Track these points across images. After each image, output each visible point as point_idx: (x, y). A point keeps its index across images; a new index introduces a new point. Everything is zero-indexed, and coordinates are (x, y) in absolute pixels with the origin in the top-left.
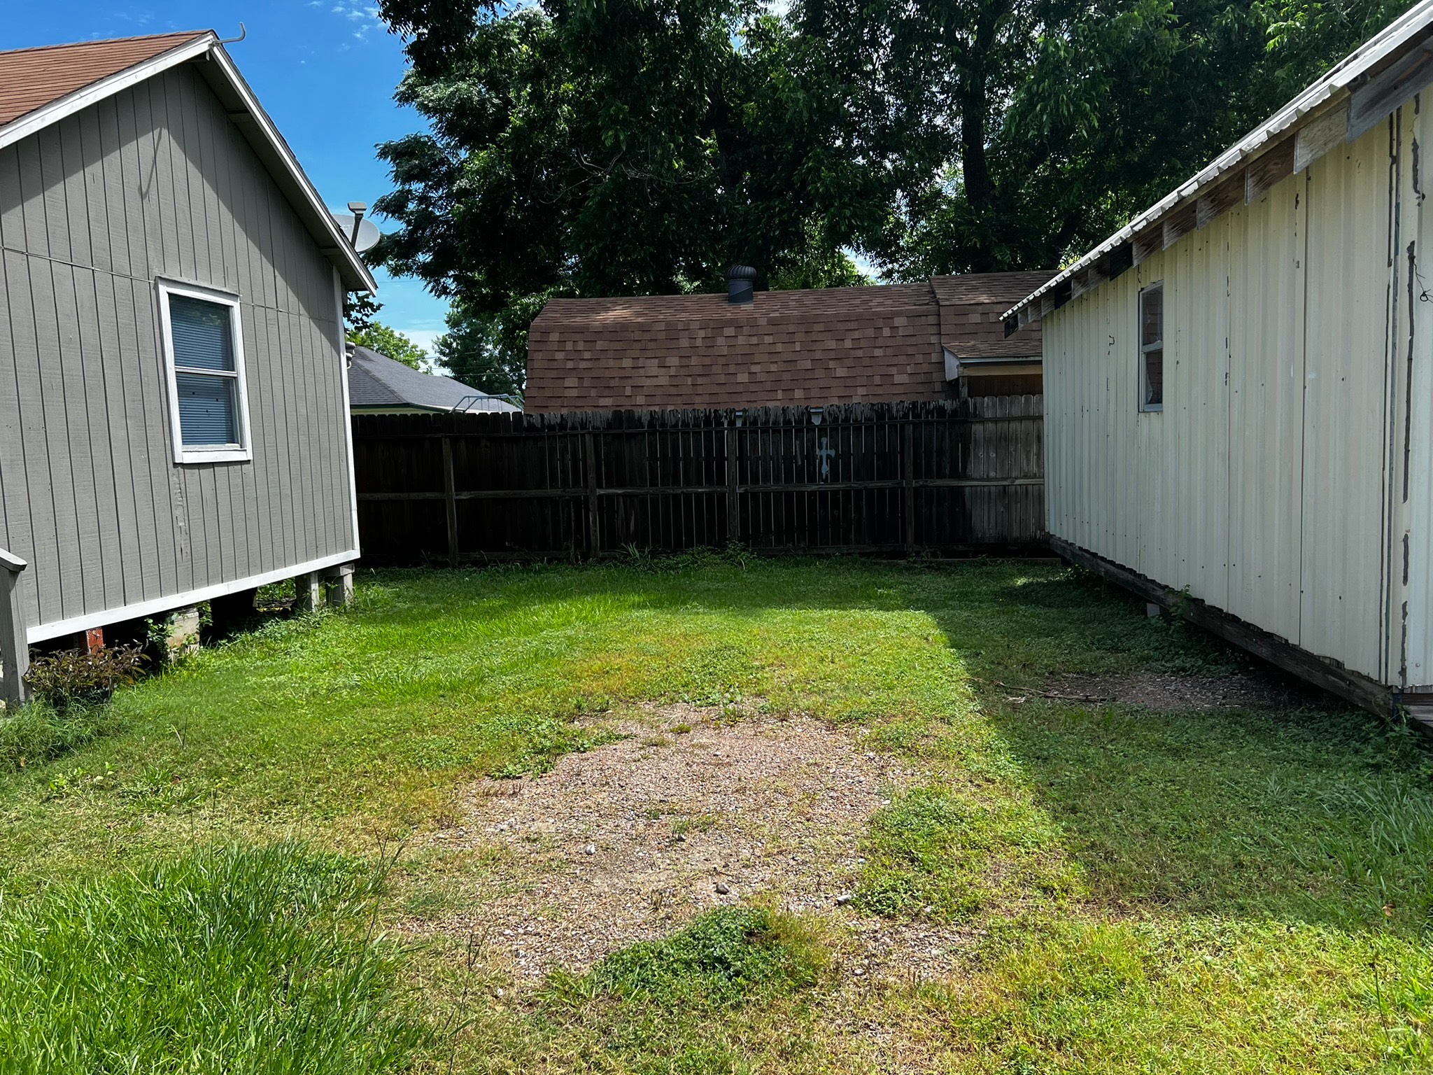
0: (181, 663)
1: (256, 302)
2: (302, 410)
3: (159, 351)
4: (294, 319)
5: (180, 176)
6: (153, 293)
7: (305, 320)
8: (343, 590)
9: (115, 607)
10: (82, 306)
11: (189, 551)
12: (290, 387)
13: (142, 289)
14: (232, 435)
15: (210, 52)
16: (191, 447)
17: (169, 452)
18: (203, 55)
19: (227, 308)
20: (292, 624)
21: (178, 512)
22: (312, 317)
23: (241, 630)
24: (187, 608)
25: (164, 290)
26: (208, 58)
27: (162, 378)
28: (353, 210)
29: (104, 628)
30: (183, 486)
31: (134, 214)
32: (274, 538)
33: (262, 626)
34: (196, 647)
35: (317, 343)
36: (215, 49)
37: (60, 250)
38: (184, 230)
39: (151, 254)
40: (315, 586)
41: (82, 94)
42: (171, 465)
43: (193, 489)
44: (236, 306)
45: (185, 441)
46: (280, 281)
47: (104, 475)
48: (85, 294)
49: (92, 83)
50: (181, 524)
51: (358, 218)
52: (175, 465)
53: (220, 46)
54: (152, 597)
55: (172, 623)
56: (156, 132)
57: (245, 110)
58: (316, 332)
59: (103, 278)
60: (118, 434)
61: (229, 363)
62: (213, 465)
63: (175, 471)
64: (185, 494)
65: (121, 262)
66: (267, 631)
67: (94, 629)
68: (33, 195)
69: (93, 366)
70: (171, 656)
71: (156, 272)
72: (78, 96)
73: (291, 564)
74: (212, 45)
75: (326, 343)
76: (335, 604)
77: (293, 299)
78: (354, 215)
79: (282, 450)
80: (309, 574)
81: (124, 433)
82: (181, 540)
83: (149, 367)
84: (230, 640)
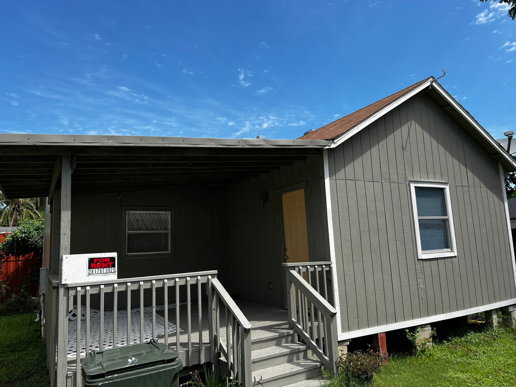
0: (423, 351)
1: (457, 184)
2: (484, 231)
3: (411, 211)
4: (478, 189)
5: (420, 138)
6: (408, 187)
7: (484, 189)
8: (511, 319)
9: (391, 323)
10: (377, 197)
11: (426, 299)
12: (476, 221)
13: (403, 187)
14: (447, 245)
15: (431, 85)
16: (426, 252)
17: (415, 254)
18: (428, 87)
19: (443, 189)
20: (481, 336)
21: (420, 281)
22: (488, 187)
23: (455, 336)
24: (425, 325)
25: (413, 186)
26: (430, 88)
27: (412, 223)
28: (507, 135)
29: (386, 332)
30: (422, 269)
31: (399, 157)
32: (471, 292)
33: (466, 335)
34: (430, 345)
35: (491, 199)
36: (434, 84)
37: (368, 177)
38: (422, 159)
39: (407, 172)
40: (495, 317)
41: (374, 116)
42: (416, 260)
43: (427, 270)
44: (447, 188)
45: (423, 249)
46: (470, 174)
47: (386, 266)
48: (378, 191)
49: (378, 110)
50: (422, 286)
51: (510, 139)
52: (419, 260)
53: (436, 81)
54: (408, 320)
55: (418, 332)
56: (409, 123)
57: (449, 104)
58: (490, 193)
59: (386, 185)
60: (392, 248)
61: (445, 212)
62: (437, 259)
63: (418, 263)
64: (423, 272)
65: (394, 177)
66: (469, 338)
67: (382, 333)
68: (358, 157)
69: (381, 220)
70: (418, 348)
71: (409, 178)
72: (373, 117)
73: (480, 305)
74: (432, 82)
75: (496, 199)
76: (508, 326)
77: (477, 180)
78: (507, 137)
79: (473, 250)
80: (491, 310)
81: (395, 247)
82: (422, 294)
83: (406, 218)
84: (448, 341)
